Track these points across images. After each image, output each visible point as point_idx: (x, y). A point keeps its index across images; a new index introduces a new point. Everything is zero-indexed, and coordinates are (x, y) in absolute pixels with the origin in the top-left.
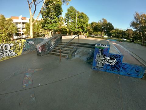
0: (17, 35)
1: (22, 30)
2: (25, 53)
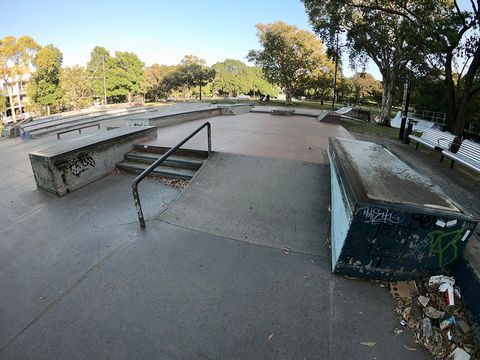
1: (21, 99)
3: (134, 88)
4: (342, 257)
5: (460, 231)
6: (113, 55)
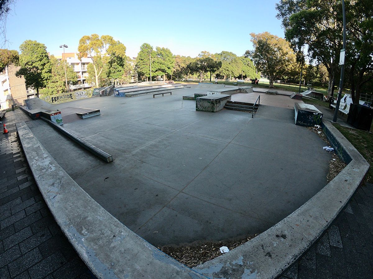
0: (75, 83)
1: (82, 74)
2: (93, 96)
4: (297, 121)
5: (319, 116)
6: (154, 49)
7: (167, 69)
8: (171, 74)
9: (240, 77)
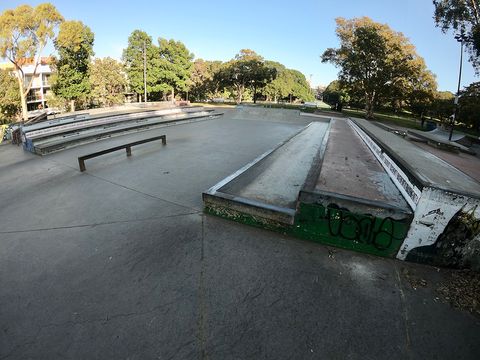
1: (44, 92)
3: (180, 83)
6: (155, 43)
7: (176, 79)
8: (186, 90)
9: (287, 99)
